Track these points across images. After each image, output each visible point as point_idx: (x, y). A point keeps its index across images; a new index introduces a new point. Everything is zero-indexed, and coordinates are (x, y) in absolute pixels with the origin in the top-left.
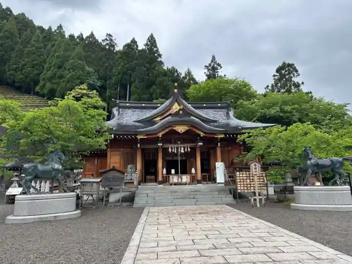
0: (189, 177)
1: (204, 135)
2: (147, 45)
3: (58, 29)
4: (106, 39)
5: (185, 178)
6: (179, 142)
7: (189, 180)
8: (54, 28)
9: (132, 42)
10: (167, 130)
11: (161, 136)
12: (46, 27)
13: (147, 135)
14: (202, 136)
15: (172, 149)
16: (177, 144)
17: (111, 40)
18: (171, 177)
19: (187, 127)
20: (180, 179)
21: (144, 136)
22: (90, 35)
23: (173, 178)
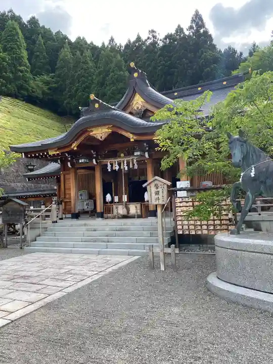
0: (139, 206)
1: (135, 137)
2: (191, 27)
3: (110, 43)
4: (148, 38)
5: (134, 208)
6: (122, 155)
7: (139, 211)
8: (106, 44)
9: (177, 31)
10: (82, 138)
11: (75, 148)
12: (100, 45)
13: (59, 149)
14: (132, 140)
15: (112, 165)
16: (120, 157)
17: (154, 37)
18: (114, 207)
19: (107, 129)
20: (125, 210)
21: (56, 151)
22: (137, 39)
23: (117, 208)
